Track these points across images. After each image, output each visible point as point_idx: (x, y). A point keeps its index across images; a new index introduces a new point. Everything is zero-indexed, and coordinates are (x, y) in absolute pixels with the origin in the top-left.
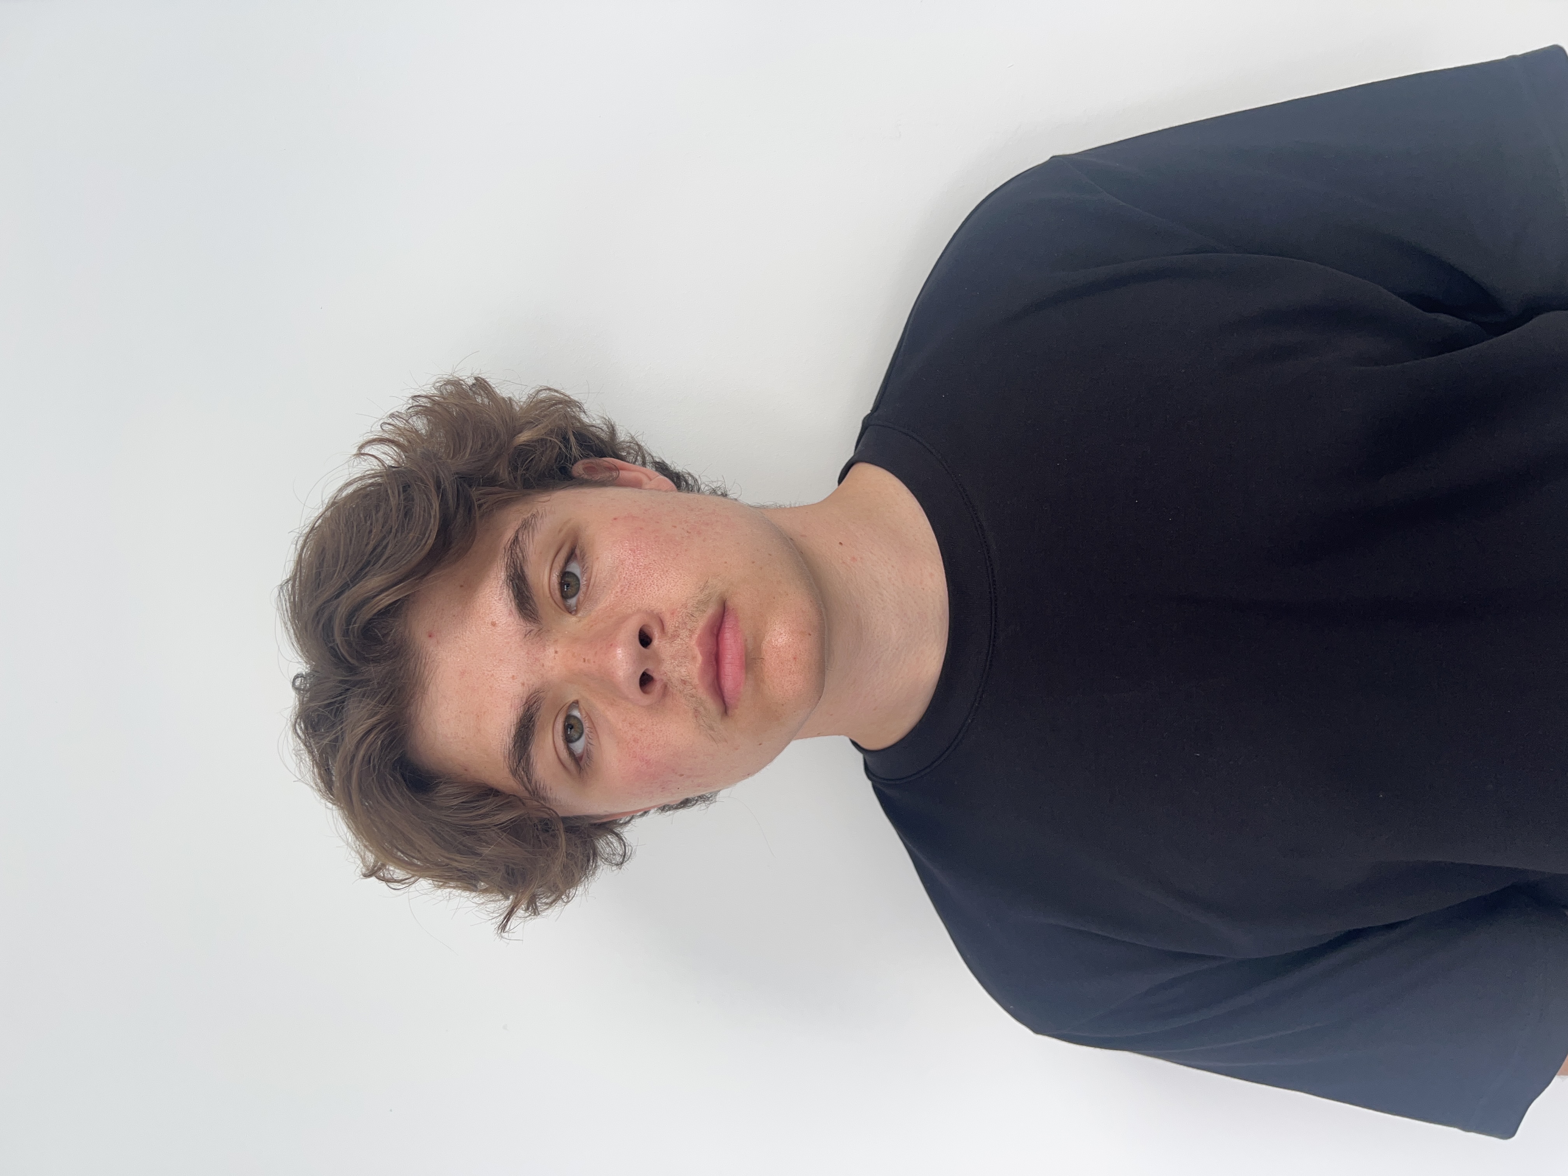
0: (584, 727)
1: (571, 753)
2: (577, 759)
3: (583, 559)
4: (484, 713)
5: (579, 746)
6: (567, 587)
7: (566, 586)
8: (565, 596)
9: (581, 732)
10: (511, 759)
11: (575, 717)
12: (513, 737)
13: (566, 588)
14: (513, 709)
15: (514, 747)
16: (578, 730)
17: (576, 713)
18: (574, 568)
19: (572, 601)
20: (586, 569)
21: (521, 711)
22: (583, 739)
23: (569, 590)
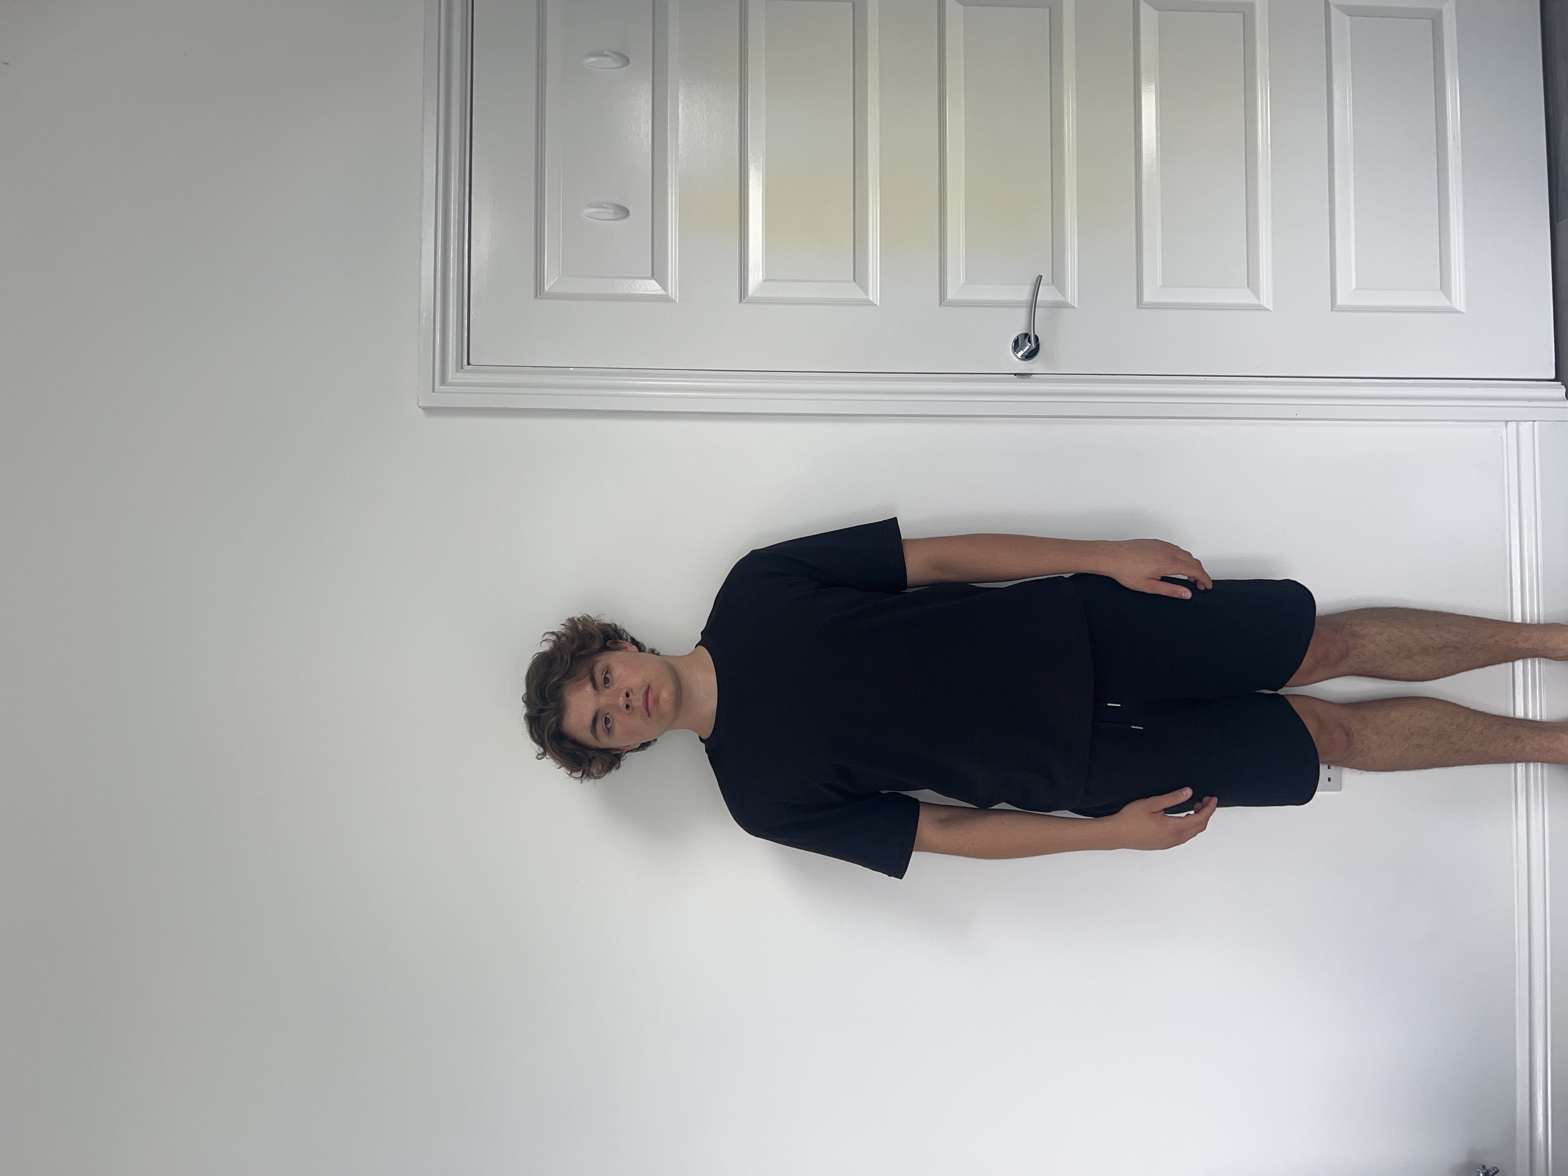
0: (611, 720)
1: (606, 727)
3: (611, 673)
4: (583, 717)
5: (609, 726)
8: (605, 683)
11: (608, 717)
12: (591, 725)
14: (591, 715)
15: (592, 730)
16: (609, 721)
18: (608, 676)
19: (607, 685)
20: (612, 675)
21: (594, 714)
23: (607, 682)
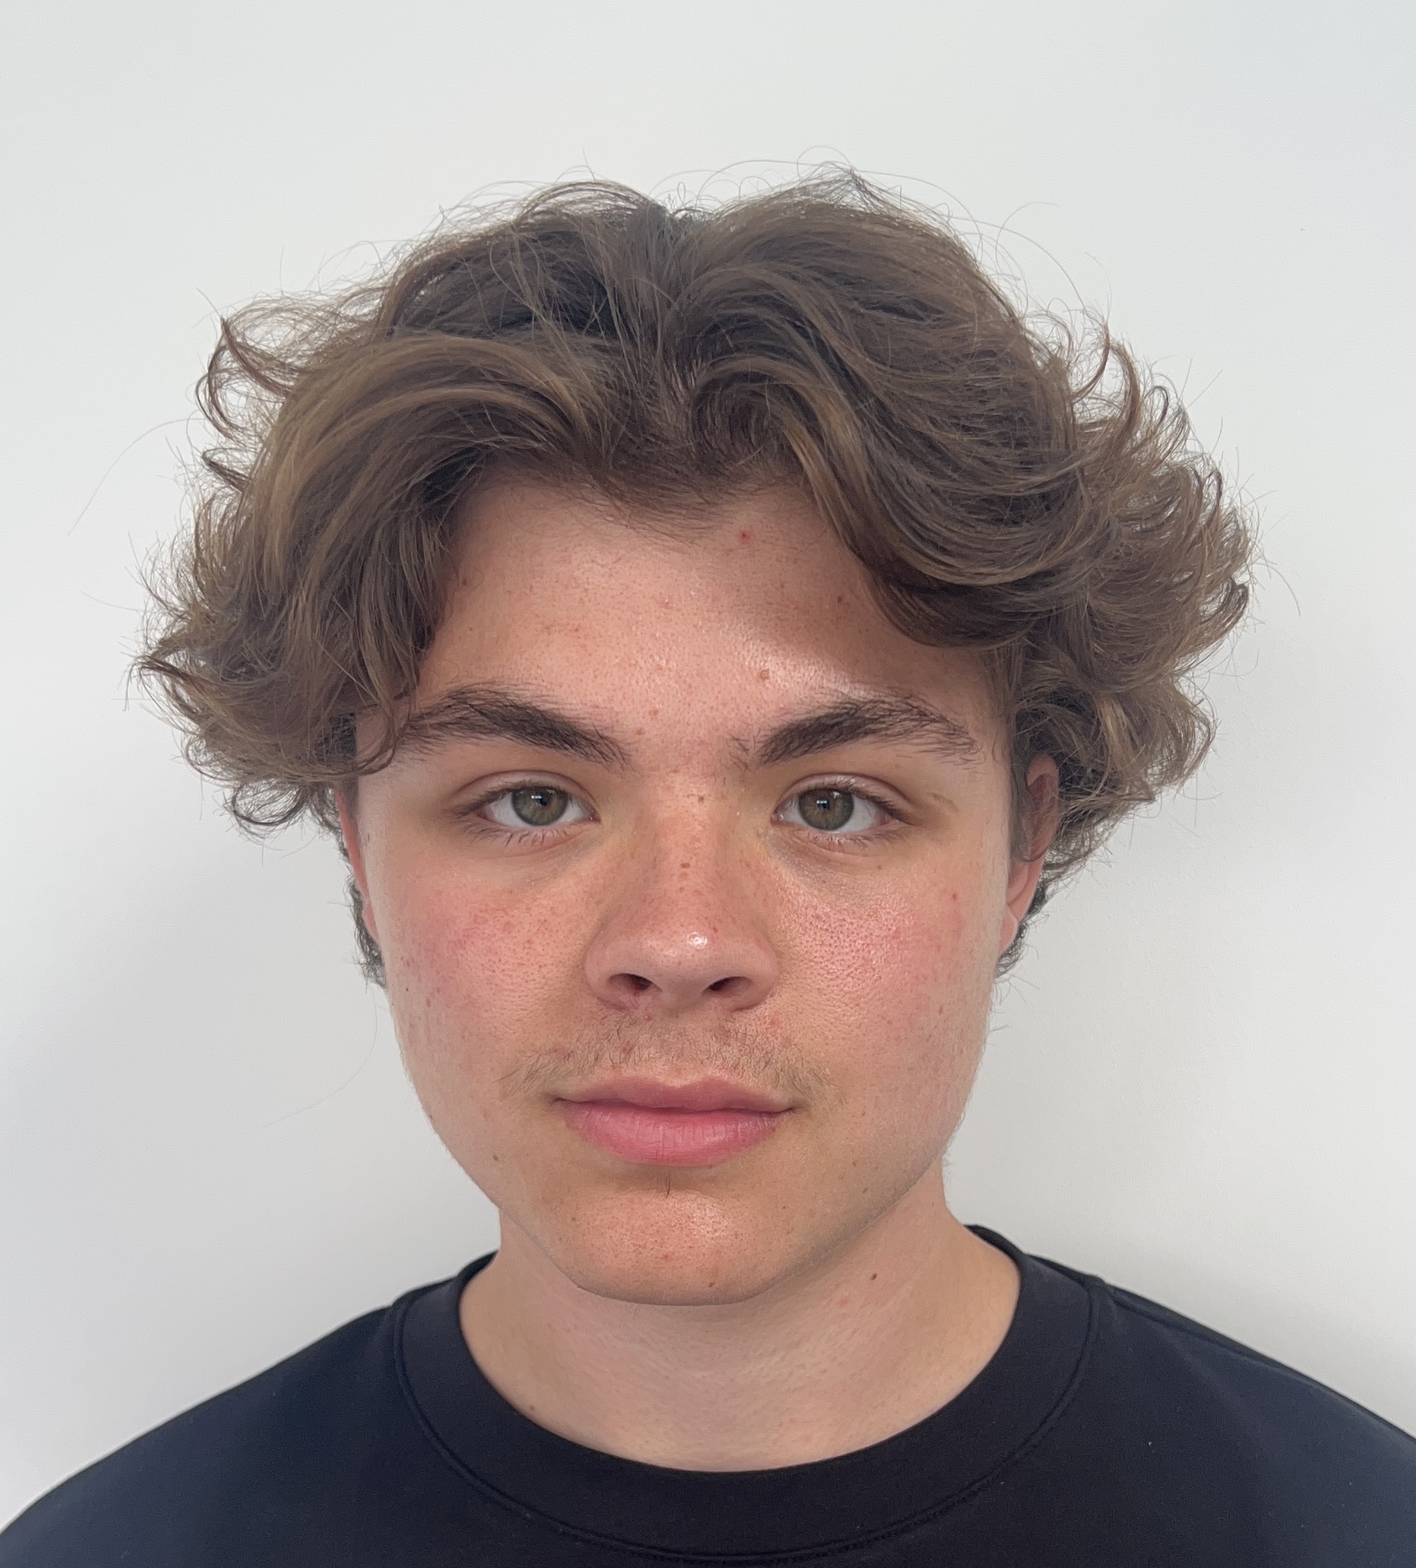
0: (544, 827)
2: (478, 808)
3: (880, 834)
4: (583, 646)
6: (824, 805)
7: (825, 802)
9: (534, 820)
10: (489, 696)
11: (562, 810)
12: (534, 704)
13: (822, 802)
14: (591, 710)
15: (511, 706)
16: (537, 816)
17: (572, 813)
20: (863, 843)
22: (520, 824)
23: (818, 809)
